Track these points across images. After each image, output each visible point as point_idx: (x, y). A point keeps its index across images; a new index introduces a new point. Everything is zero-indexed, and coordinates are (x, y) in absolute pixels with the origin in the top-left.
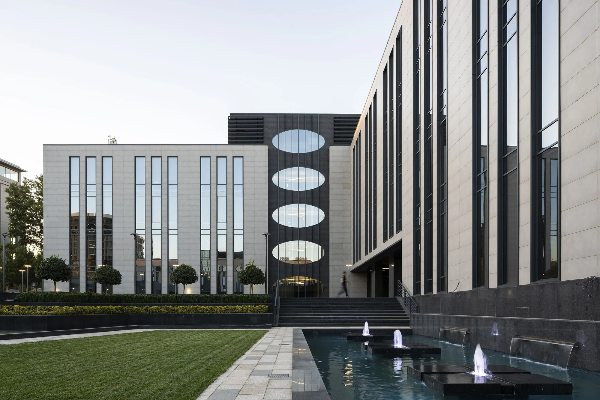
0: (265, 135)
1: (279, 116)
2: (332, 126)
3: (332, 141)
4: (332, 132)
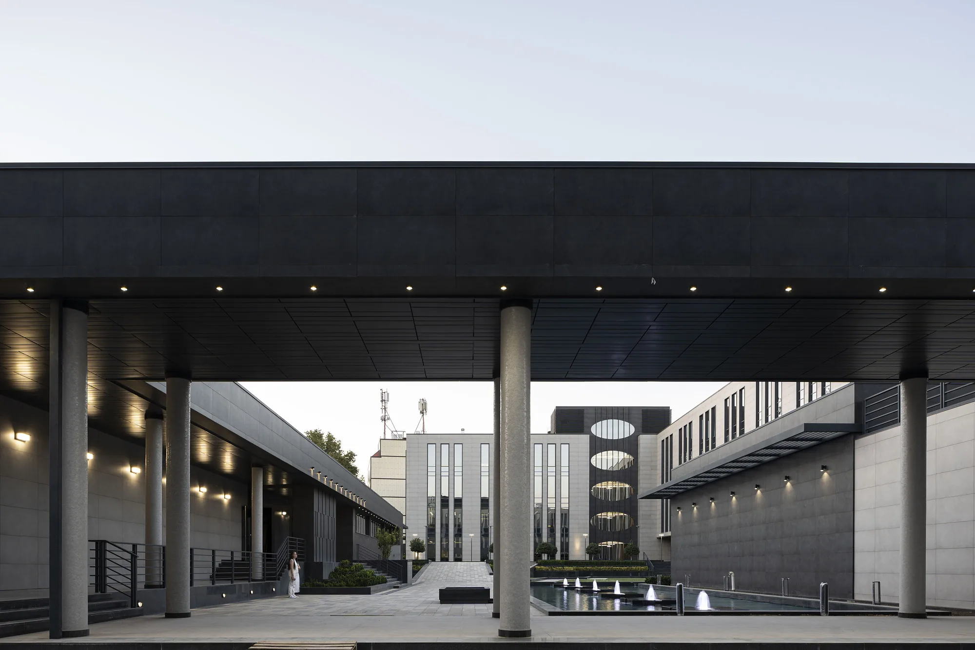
0: (585, 425)
1: (596, 409)
2: (641, 416)
3: (641, 429)
4: (641, 421)
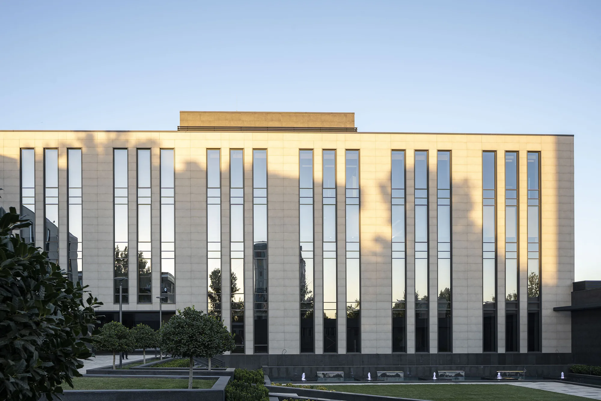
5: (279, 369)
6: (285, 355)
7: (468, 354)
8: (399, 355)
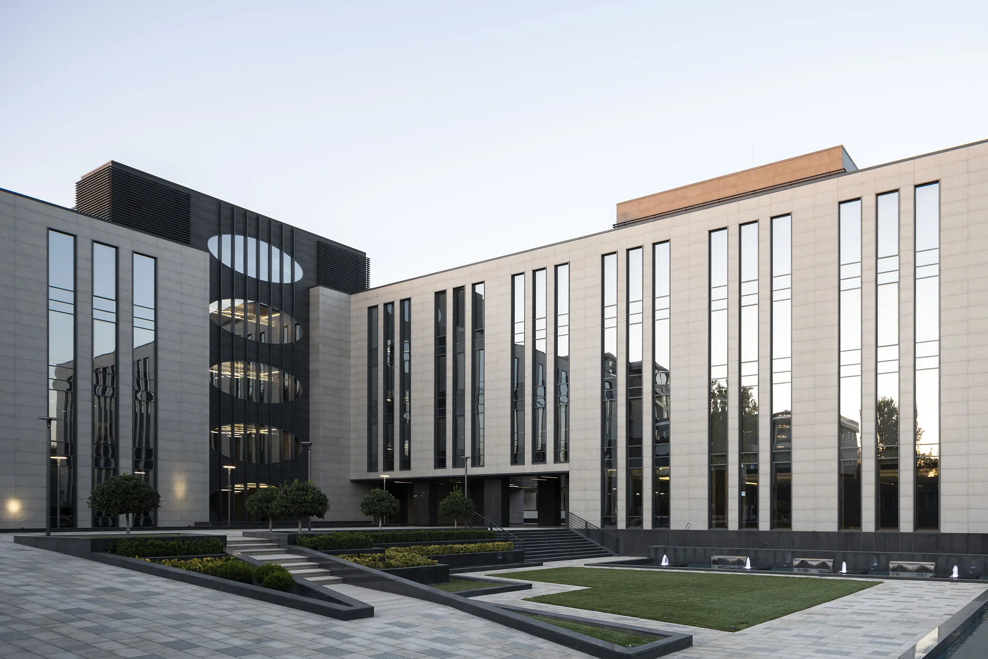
0: (193, 229)
2: (314, 253)
3: (314, 276)
4: (314, 261)
5: (685, 550)
6: (688, 531)
7: (968, 534)
8: (847, 534)
